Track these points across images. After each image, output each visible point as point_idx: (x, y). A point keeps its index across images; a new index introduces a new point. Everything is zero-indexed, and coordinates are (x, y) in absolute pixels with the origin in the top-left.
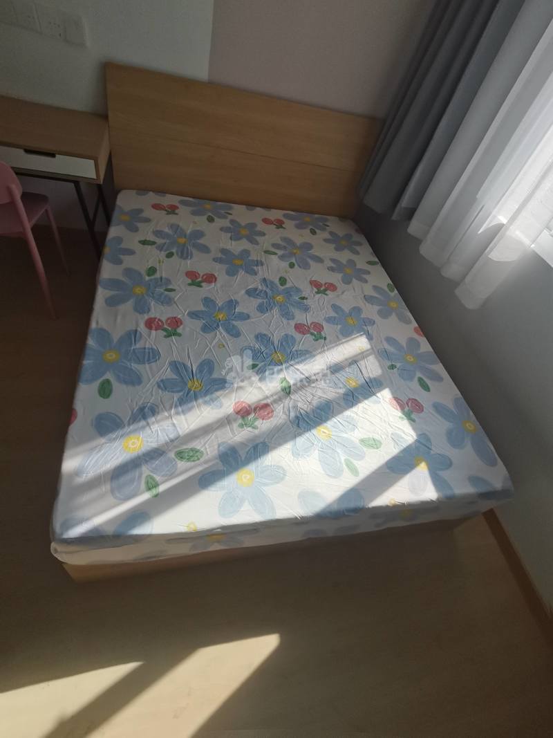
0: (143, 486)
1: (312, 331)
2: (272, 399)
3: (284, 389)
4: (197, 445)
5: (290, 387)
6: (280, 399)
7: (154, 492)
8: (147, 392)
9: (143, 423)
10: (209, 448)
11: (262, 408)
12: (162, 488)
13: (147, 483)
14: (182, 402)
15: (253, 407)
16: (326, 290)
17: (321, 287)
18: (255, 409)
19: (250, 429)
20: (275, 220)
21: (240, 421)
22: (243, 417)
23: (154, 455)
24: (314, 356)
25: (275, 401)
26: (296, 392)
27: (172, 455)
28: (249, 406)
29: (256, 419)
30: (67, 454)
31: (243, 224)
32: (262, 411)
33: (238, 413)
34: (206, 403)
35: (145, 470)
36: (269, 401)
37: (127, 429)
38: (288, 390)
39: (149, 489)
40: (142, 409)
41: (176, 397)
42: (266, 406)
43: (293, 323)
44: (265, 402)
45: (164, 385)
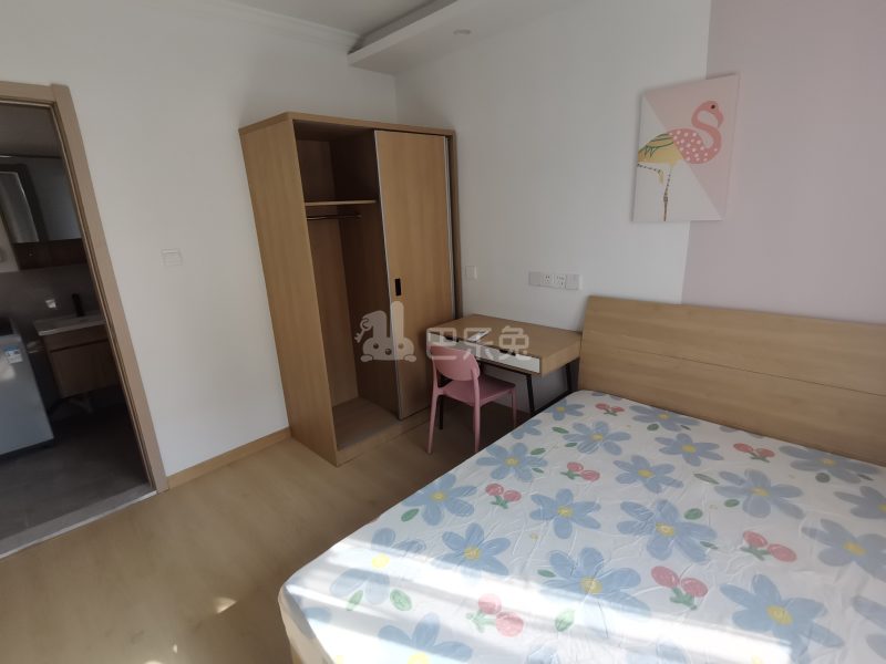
0: (350, 596)
1: (679, 587)
2: (533, 620)
3: (558, 622)
4: (414, 597)
5: (569, 624)
6: (542, 628)
7: (351, 606)
8: (432, 535)
9: (402, 552)
10: (420, 609)
11: (513, 621)
12: (358, 609)
13: (355, 596)
14: (447, 558)
15: (502, 611)
16: (766, 553)
17: (762, 545)
18: (501, 615)
19: (474, 626)
20: (757, 450)
21: (475, 612)
22: (481, 611)
23: (381, 579)
24: (650, 616)
25: (534, 626)
26: (572, 635)
27: (391, 589)
28: (500, 607)
29: (491, 623)
30: (347, 540)
31: (694, 441)
32: (507, 622)
33: (481, 603)
34: (464, 572)
35: (364, 585)
36: (526, 619)
37: (389, 549)
38: (562, 626)
39: (351, 601)
40: (414, 542)
41: (448, 551)
42: (519, 622)
43: (656, 563)
44: (522, 617)
45: (449, 538)
